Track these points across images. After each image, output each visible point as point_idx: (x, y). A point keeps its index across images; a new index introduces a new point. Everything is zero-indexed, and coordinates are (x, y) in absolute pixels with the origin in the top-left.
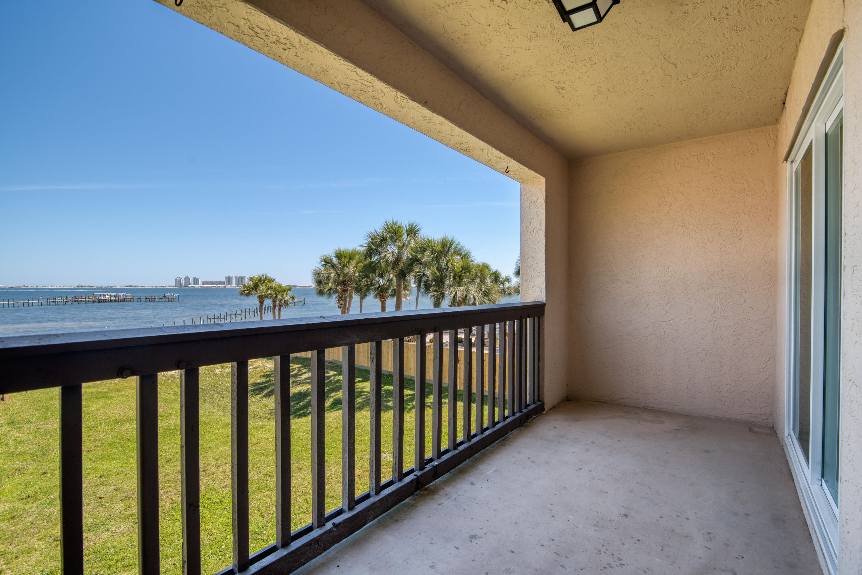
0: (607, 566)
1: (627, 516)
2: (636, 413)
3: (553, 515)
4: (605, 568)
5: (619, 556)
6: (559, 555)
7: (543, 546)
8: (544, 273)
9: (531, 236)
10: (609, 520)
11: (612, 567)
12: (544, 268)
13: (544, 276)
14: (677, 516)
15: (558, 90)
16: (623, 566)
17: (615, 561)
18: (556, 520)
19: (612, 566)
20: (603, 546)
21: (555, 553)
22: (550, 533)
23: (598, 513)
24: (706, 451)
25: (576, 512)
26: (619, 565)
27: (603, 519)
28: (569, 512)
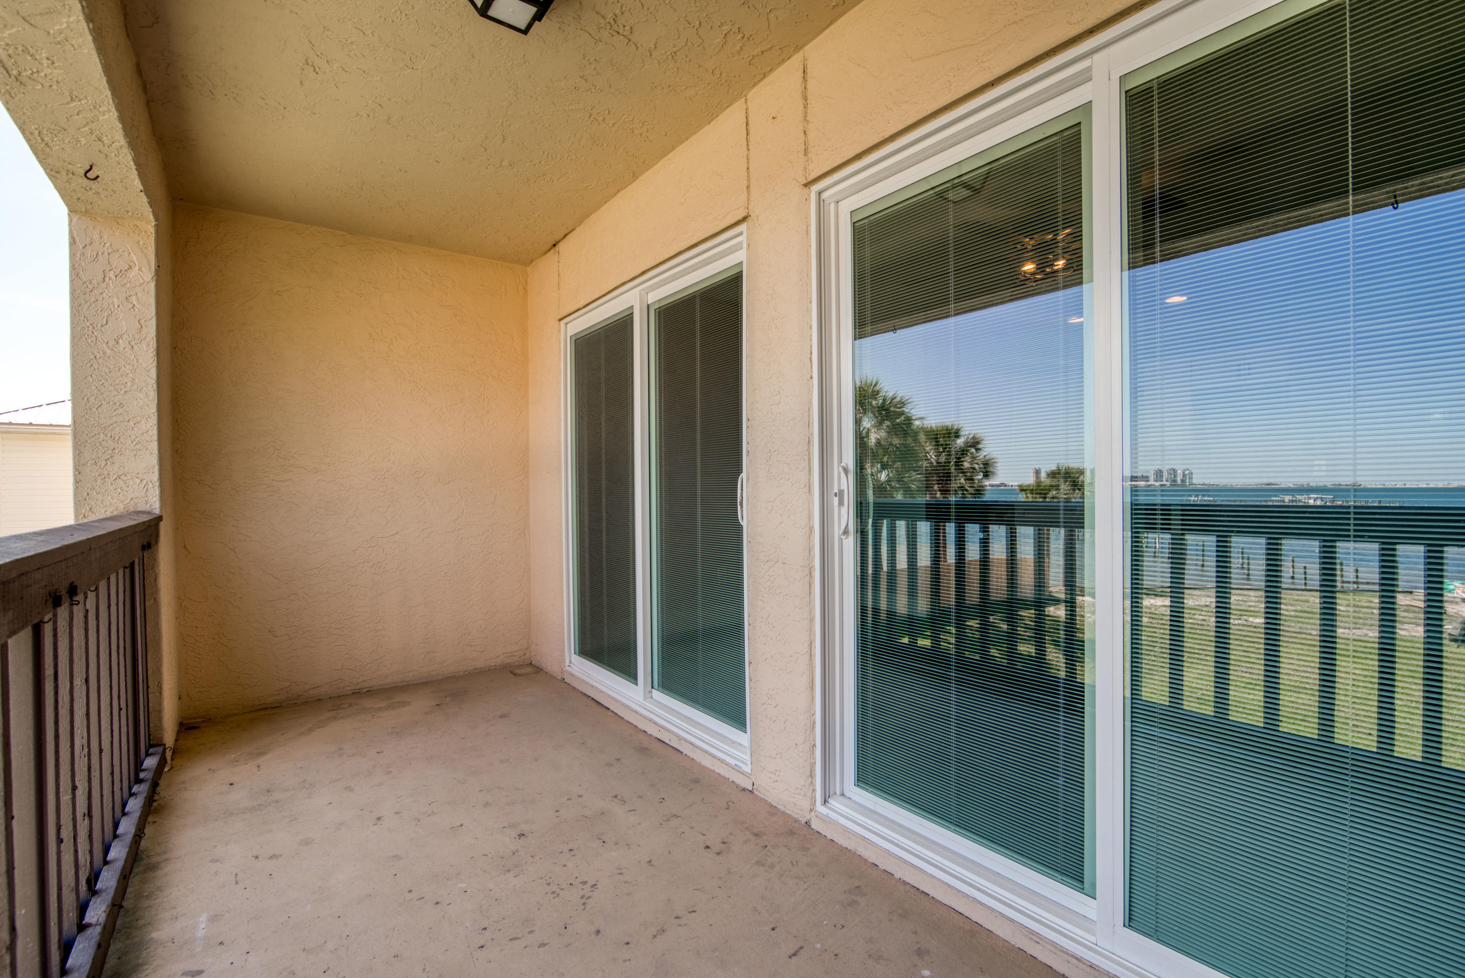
0: (584, 900)
1: (523, 835)
2: (351, 705)
3: (435, 901)
4: (584, 904)
5: (579, 880)
6: (517, 938)
7: (482, 947)
8: (156, 443)
9: (108, 351)
10: (511, 854)
11: (589, 897)
12: (155, 432)
13: (156, 451)
14: (568, 799)
15: (306, 67)
16: (596, 887)
17: (582, 889)
18: (450, 904)
19: (587, 895)
20: (549, 884)
21: (510, 940)
22: (468, 925)
23: (487, 855)
24: (502, 716)
25: (459, 874)
26: (592, 889)
27: (503, 858)
28: (450, 883)
